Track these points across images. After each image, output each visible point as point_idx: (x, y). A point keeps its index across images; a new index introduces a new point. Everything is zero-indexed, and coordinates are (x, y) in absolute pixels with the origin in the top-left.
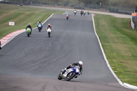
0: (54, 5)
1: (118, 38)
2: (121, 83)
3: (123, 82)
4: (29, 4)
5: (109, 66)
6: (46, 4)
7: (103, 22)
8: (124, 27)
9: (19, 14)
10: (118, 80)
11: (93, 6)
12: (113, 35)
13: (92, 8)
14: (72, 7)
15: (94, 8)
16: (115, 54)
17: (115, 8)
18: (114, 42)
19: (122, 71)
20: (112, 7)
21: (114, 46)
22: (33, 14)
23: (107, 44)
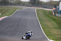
0: (18, 5)
1: (47, 19)
2: (49, 40)
3: (50, 39)
4: (7, 5)
5: (43, 32)
6: (14, 5)
7: (40, 13)
8: (50, 15)
9: (3, 10)
10: (48, 38)
11: (35, 5)
12: (45, 18)
13: (35, 6)
14: (26, 6)
15: (36, 6)
16: (46, 27)
17: (46, 6)
18: (46, 22)
19: (49, 34)
20: (44, 6)
21: (45, 23)
22: (9, 9)
23: (42, 22)
